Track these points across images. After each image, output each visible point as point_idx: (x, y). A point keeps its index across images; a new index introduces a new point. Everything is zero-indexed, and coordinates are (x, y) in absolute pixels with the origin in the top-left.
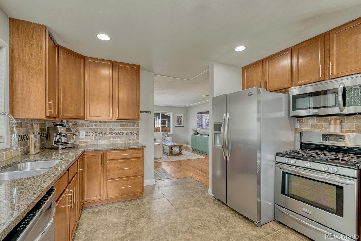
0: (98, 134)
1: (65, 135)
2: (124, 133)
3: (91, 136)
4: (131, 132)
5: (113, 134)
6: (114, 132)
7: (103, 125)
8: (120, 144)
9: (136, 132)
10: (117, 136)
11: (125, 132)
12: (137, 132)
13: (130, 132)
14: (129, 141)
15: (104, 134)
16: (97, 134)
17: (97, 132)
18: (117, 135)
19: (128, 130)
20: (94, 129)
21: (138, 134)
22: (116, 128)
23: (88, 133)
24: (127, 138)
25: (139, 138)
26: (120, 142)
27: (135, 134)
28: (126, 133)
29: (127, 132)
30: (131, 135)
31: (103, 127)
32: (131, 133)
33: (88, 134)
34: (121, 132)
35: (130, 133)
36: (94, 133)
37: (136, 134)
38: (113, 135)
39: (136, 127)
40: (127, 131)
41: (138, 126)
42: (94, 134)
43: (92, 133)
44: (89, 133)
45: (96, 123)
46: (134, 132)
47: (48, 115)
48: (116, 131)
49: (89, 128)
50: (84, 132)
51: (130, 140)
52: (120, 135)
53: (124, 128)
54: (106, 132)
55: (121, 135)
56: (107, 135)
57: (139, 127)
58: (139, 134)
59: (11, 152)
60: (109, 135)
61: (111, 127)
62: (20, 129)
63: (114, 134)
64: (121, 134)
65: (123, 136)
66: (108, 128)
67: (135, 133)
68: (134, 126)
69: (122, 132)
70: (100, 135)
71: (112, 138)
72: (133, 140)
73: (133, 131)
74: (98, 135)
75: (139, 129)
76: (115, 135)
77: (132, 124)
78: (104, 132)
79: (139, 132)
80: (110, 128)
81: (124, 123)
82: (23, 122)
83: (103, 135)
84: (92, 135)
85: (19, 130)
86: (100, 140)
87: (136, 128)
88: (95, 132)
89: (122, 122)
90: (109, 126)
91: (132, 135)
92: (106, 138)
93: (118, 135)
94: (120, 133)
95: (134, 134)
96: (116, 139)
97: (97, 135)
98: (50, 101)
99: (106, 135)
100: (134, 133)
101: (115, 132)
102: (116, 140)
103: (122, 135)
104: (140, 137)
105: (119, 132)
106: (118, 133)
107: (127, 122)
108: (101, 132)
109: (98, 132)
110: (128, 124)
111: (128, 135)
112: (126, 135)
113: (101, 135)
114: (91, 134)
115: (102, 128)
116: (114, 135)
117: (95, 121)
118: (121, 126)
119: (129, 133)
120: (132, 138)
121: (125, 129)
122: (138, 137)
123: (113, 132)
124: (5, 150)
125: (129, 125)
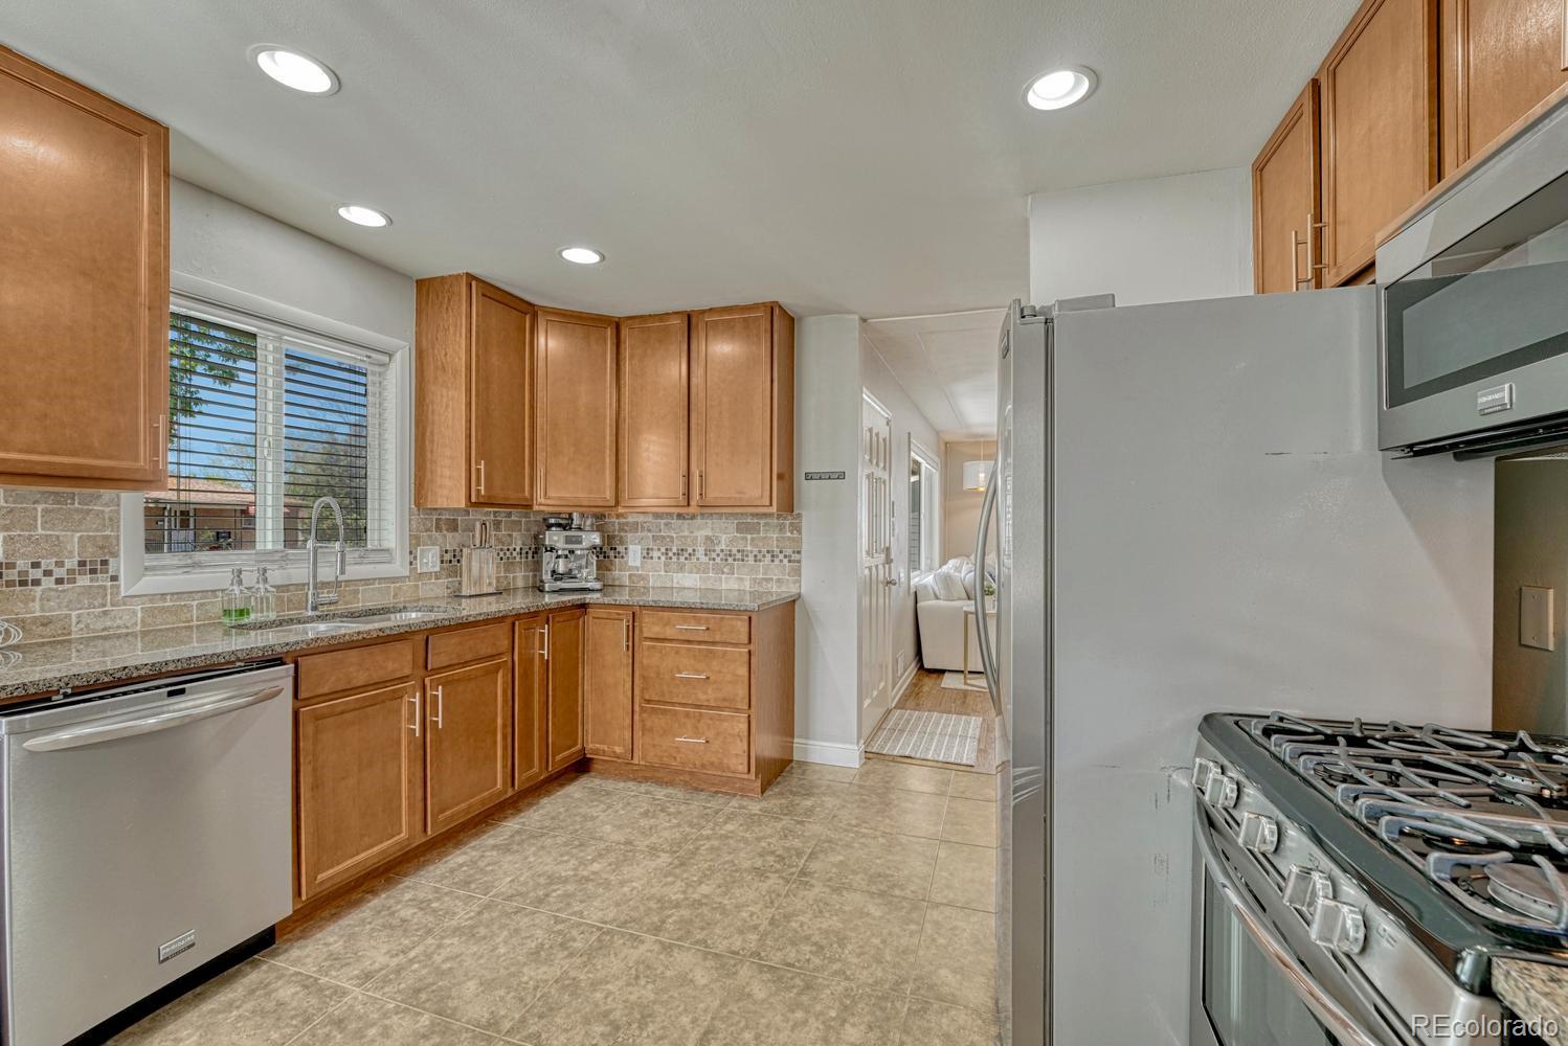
0: (674, 554)
1: (567, 552)
2: (747, 556)
3: (656, 560)
4: (773, 551)
5: (714, 555)
6: (718, 549)
7: (689, 524)
8: (736, 593)
9: (788, 552)
10: (728, 564)
11: (752, 552)
12: (794, 552)
13: (768, 552)
14: (765, 583)
15: (690, 555)
16: (670, 554)
17: (671, 550)
18: (726, 560)
19: (761, 544)
20: (664, 537)
21: (794, 561)
22: (724, 536)
23: (648, 549)
24: (757, 572)
25: (800, 576)
26: (736, 587)
27: (786, 561)
28: (755, 556)
29: (760, 552)
30: (773, 561)
31: (686, 533)
32: (773, 556)
33: (647, 554)
34: (739, 551)
35: (769, 556)
36: (663, 550)
37: (790, 561)
38: (714, 559)
39: (789, 534)
40: (757, 546)
41: (797, 528)
42: (663, 554)
43: (659, 550)
44: (652, 549)
45: (667, 518)
46: (781, 552)
47: (473, 500)
48: (724, 547)
49: (650, 535)
50: (639, 547)
51: (767, 580)
52: (734, 560)
53: (749, 536)
54: (694, 550)
55: (738, 560)
56: (698, 559)
57: (800, 532)
58: (799, 561)
59: (417, 586)
60: (704, 559)
61: (710, 534)
62: (449, 535)
63: (718, 555)
64: (739, 556)
65: (744, 565)
66: (701, 534)
67: (785, 556)
68: (781, 530)
69: (743, 551)
70: (678, 559)
71: (713, 569)
72: (778, 580)
73: (777, 546)
74: (674, 559)
75: (799, 541)
76: (722, 560)
77: (776, 521)
78: (690, 550)
79: (799, 552)
80: (707, 538)
81: (749, 521)
82: (460, 518)
83: (686, 559)
84: (659, 558)
85: (445, 536)
86: (680, 575)
87: (789, 538)
88: (667, 550)
89: (742, 514)
90: (703, 529)
91: (777, 561)
92: (695, 570)
93: (730, 560)
94: (735, 555)
95: (781, 561)
96: (723, 573)
97: (671, 558)
98: (478, 463)
99: (694, 559)
100: (781, 556)
101: (722, 551)
102: (724, 576)
103: (743, 560)
104: (803, 572)
105: (734, 551)
106: (730, 555)
107: (757, 514)
108: (682, 550)
109: (674, 550)
110: (762, 522)
111: (760, 561)
112: (755, 561)
113: (682, 559)
114: (655, 554)
115: (685, 537)
116: (718, 560)
117: (667, 514)
118: (739, 530)
119: (764, 556)
120: (775, 575)
121: (753, 539)
122: (797, 572)
123: (714, 551)
124: (394, 580)
125: (766, 524)
